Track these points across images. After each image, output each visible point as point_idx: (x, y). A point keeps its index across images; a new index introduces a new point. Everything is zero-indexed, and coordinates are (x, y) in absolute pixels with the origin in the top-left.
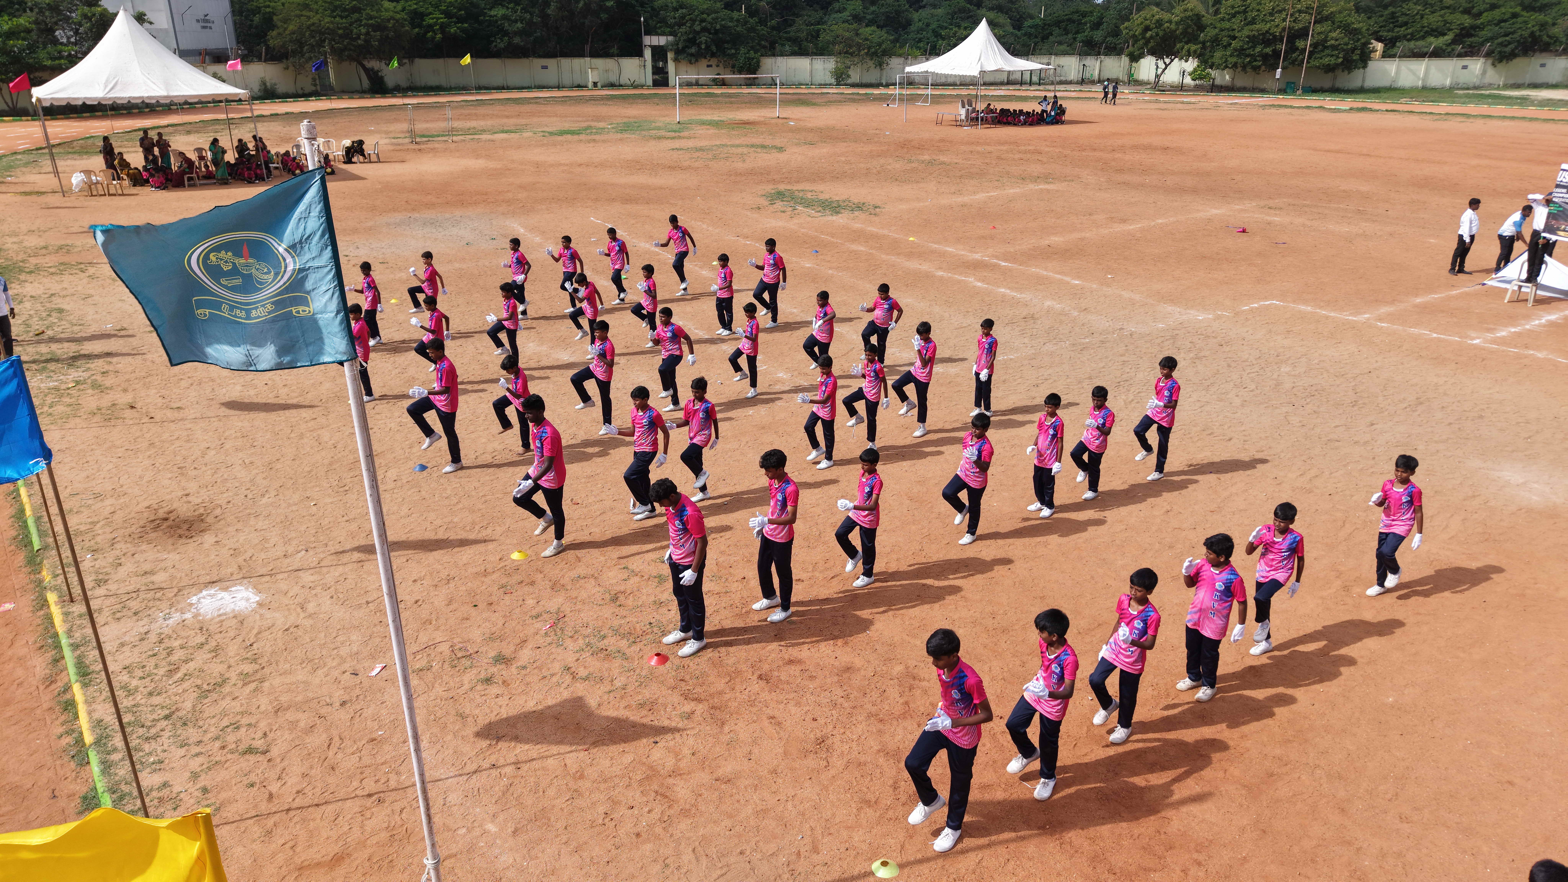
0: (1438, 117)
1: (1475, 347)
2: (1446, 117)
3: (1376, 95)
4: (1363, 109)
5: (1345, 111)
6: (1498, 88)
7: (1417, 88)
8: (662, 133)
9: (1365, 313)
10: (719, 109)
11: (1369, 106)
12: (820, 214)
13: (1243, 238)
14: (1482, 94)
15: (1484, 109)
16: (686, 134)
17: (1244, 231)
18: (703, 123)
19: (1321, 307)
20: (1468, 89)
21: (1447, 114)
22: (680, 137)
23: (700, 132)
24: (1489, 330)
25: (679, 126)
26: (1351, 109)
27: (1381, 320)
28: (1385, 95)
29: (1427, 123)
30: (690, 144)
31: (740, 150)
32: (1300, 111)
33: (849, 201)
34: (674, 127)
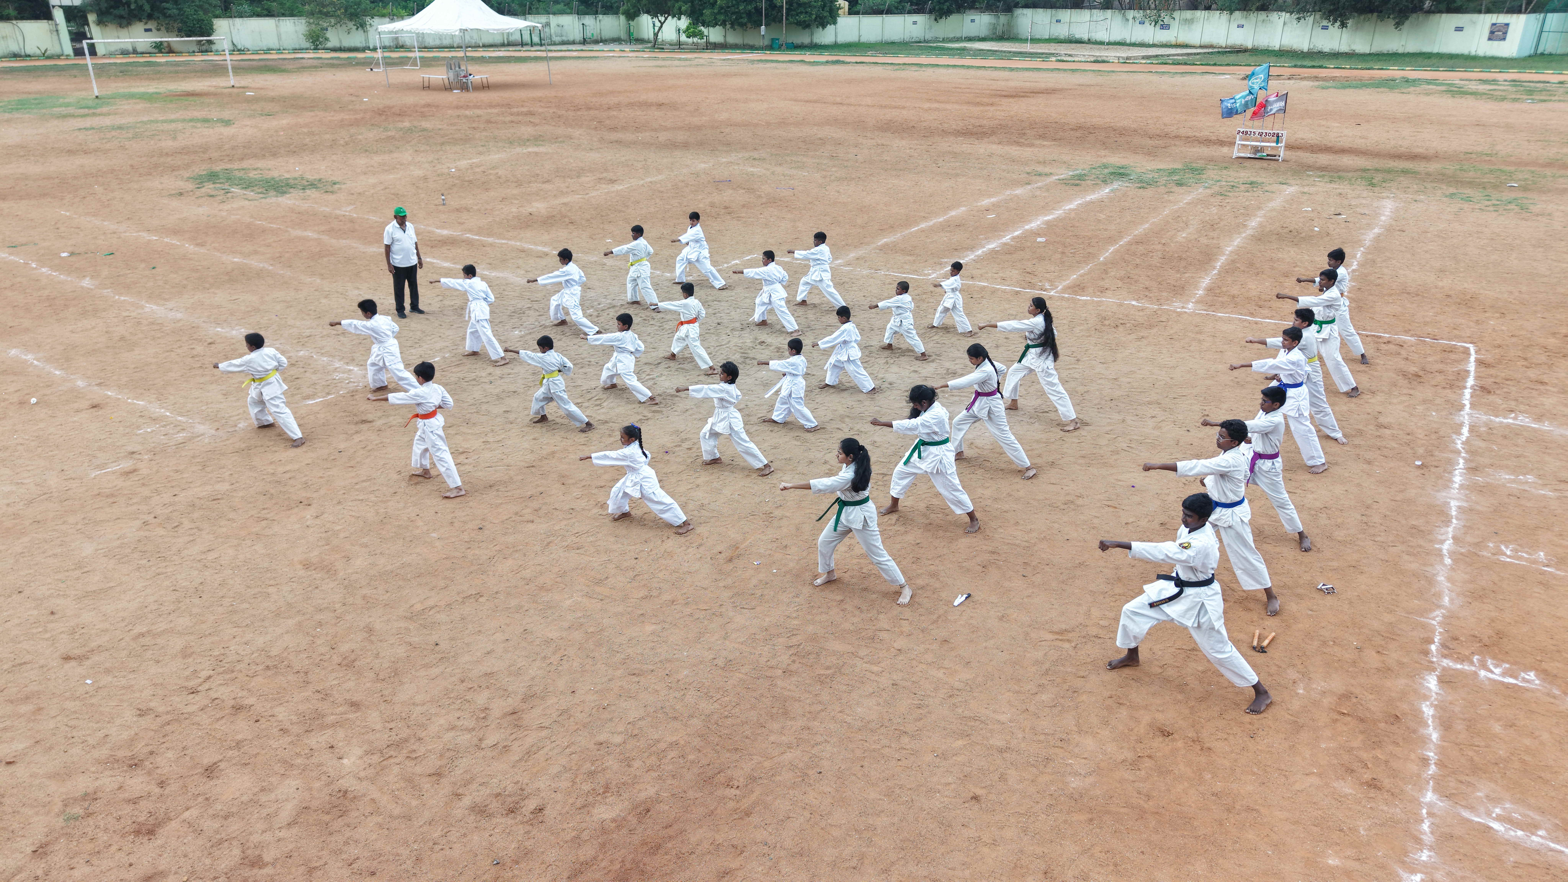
0: (897, 67)
2: (903, 67)
3: (848, 49)
4: (837, 62)
5: (822, 63)
6: (942, 41)
8: (71, 110)
10: (159, 79)
11: (841, 58)
12: (261, 196)
13: (729, 191)
14: (931, 47)
15: (933, 60)
16: (105, 109)
18: (131, 96)
20: (919, 42)
22: (94, 114)
23: (126, 107)
25: (97, 101)
29: (888, 72)
30: (107, 121)
31: (173, 126)
33: (302, 179)
34: (90, 103)
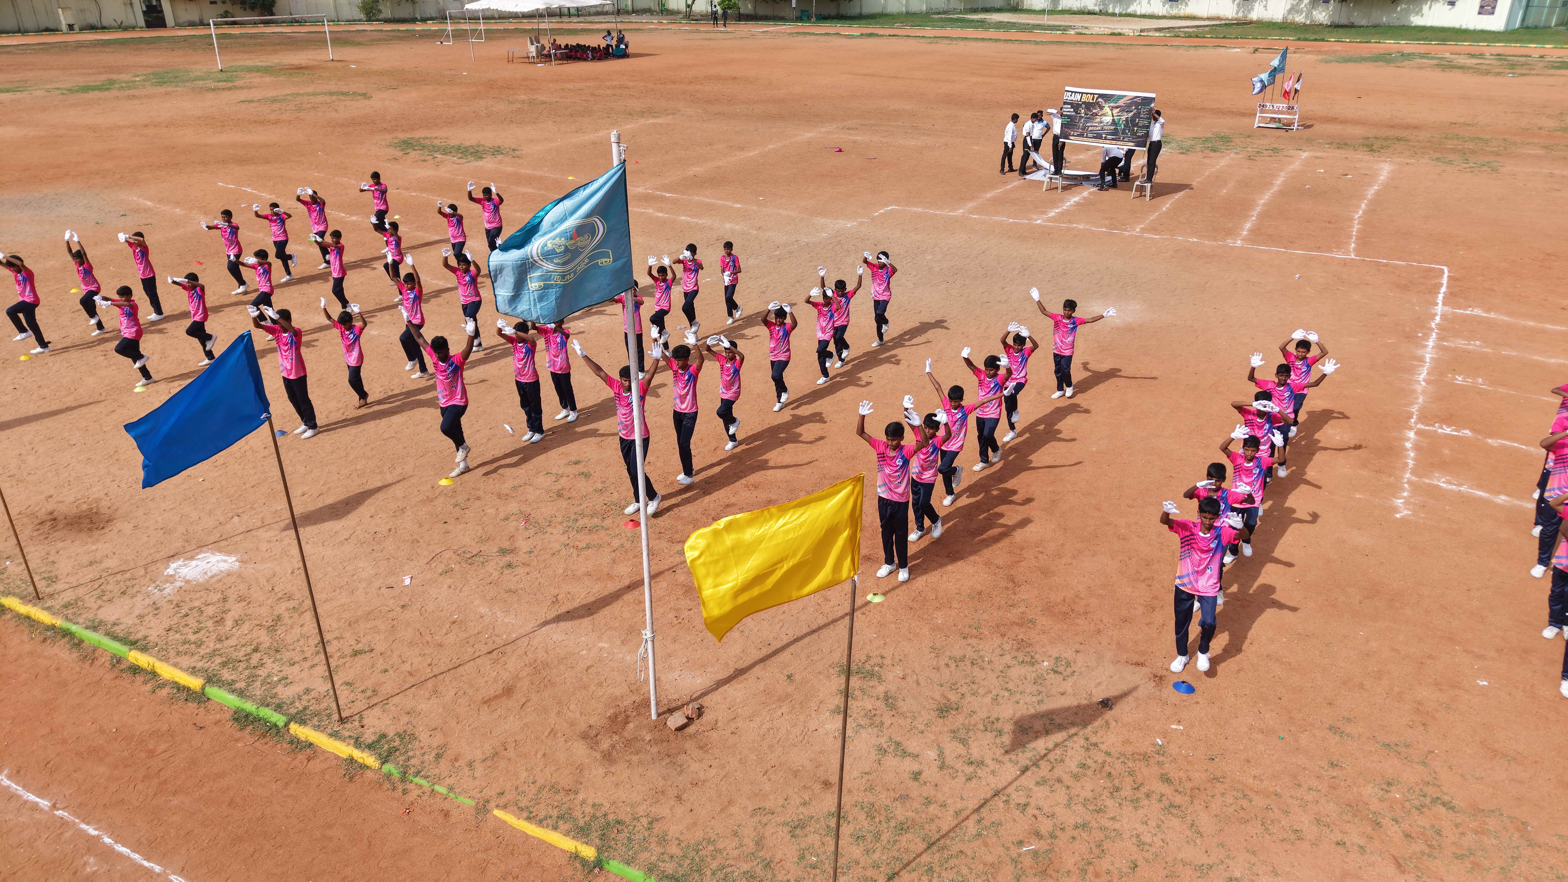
1: (1039, 226)
2: (936, 40)
3: (874, 21)
4: (871, 35)
5: (857, 36)
6: (961, 13)
7: (902, 13)
8: (211, 83)
9: (959, 209)
10: (254, 52)
12: (464, 159)
13: (842, 157)
14: (952, 18)
16: (242, 83)
17: (840, 151)
19: (928, 208)
20: (939, 13)
21: (935, 37)
22: (237, 88)
23: (257, 80)
24: (1043, 213)
25: (224, 74)
26: (862, 35)
27: (972, 213)
28: (881, 21)
29: (924, 46)
30: (256, 94)
31: (321, 99)
32: (823, 38)
33: (483, 146)
34: (220, 76)
